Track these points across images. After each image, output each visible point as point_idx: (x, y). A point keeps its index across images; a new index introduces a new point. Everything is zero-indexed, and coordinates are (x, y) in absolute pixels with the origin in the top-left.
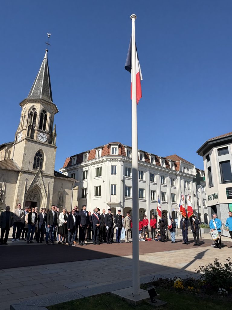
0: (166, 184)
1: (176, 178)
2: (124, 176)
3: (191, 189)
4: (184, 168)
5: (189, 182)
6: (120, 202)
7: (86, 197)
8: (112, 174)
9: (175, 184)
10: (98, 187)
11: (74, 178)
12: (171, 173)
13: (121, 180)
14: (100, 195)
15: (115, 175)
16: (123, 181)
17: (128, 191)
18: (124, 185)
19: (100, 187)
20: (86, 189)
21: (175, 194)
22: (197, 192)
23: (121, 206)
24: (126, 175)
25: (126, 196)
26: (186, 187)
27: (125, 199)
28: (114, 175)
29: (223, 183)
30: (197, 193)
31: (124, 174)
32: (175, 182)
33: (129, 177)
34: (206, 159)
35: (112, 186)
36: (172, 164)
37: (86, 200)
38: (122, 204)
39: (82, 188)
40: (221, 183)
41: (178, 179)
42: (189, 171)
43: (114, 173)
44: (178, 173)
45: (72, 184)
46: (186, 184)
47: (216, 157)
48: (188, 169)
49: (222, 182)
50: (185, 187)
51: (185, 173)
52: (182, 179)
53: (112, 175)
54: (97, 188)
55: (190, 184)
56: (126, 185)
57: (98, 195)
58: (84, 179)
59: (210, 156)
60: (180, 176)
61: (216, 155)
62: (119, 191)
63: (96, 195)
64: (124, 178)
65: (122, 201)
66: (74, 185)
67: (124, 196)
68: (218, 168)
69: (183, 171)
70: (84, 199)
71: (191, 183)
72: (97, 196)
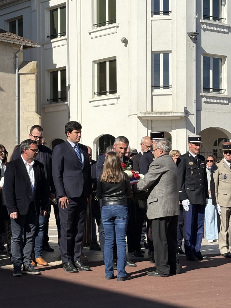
2: (198, 20)
6: (187, 113)
7: (64, 98)
8: (156, 12)
10: (105, 63)
11: (21, 34)
13: (189, 34)
14: (113, 90)
15: (166, 17)
16: (195, 37)
17: (211, 72)
18: (199, 49)
19: (113, 62)
20: (63, 71)
23: (188, 126)
24: (206, 17)
25: (206, 89)
27: (203, 100)
28: (161, 16)
31: (198, 11)
33: (216, 22)
35: (155, 56)
37: (66, 108)
38: (192, 119)
39: (50, 68)
43: (161, 9)
45: (12, 56)
53: (156, 17)
54: (101, 65)
56: (204, 53)
57: (108, 89)
58: (54, 35)
62: (183, 73)
63: (102, 91)
64: (198, 25)
65: (192, 109)
66: (20, 59)
67: (198, 92)
70: (58, 107)
72: (105, 93)
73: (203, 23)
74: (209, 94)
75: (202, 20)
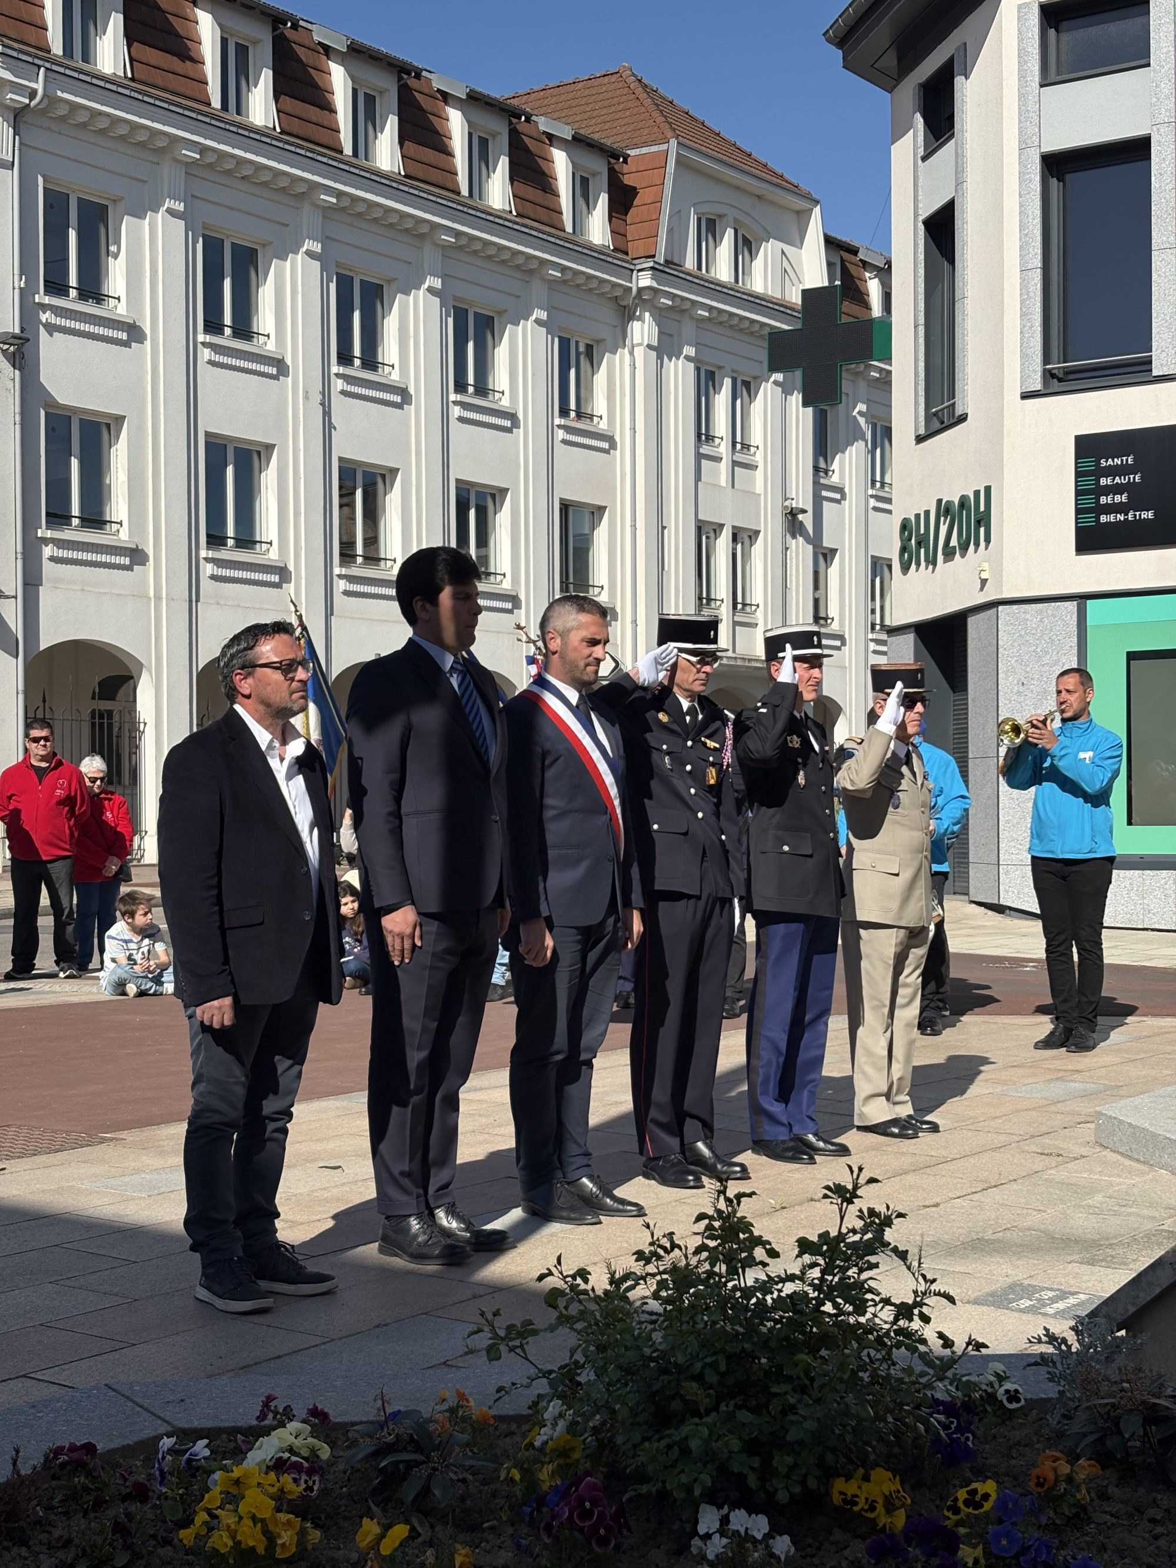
0: (505, 402)
1: (620, 338)
2: (25, 295)
3: (759, 458)
4: (710, 228)
5: (747, 385)
9: (599, 405)
12: (571, 282)
16: (19, 349)
17: (75, 463)
18: (31, 390)
21: (602, 509)
22: (817, 486)
24: (56, 286)
25: (58, 517)
26: (710, 438)
27: (48, 551)
29: (1055, 385)
30: (818, 501)
31: (26, 268)
32: (600, 379)
33: (88, 308)
34: (919, 120)
36: (585, 181)
38: (11, 612)
40: (1038, 386)
41: (639, 352)
42: (758, 264)
44: (645, 280)
46: (722, 400)
47: (1022, 96)
48: (746, 246)
49: (1049, 375)
50: (703, 435)
51: (716, 289)
52: (675, 353)
55: (757, 407)
56: (50, 403)
59: (959, 80)
60: (661, 316)
61: (1022, 77)
64: (28, 311)
65: (10, 581)
67: (28, 525)
68: (1022, 227)
69: (690, 263)
71: (768, 392)
73: (44, 307)
74: (66, 535)
75: (41, 297)
